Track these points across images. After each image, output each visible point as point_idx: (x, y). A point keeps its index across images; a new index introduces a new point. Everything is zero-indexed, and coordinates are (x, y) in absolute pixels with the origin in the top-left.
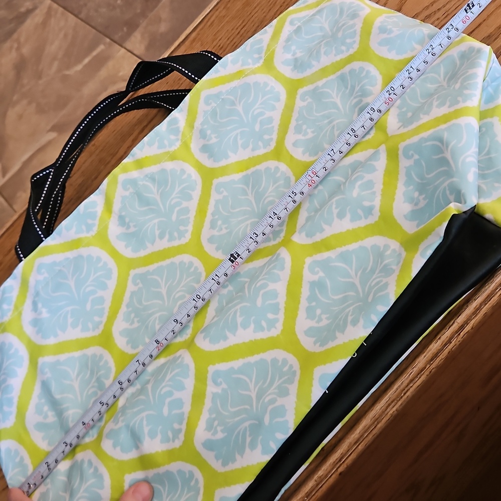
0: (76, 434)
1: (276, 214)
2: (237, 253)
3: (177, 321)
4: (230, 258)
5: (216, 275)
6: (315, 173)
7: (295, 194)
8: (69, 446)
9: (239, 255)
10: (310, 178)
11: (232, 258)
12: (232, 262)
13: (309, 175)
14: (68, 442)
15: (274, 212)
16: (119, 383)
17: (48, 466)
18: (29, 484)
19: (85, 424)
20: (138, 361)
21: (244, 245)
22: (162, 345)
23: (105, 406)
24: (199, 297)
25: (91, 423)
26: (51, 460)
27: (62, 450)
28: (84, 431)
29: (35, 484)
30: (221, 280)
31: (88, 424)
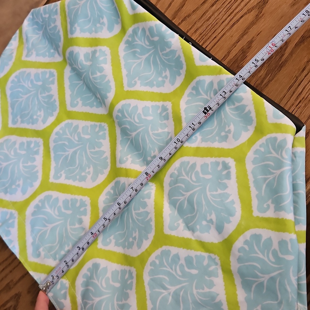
0: (86, 241)
1: (241, 77)
2: (209, 107)
3: (162, 158)
4: (204, 111)
5: (193, 124)
6: (274, 45)
7: (257, 61)
8: (81, 250)
9: (210, 108)
10: (270, 49)
11: (205, 111)
12: (205, 113)
13: (270, 47)
14: (81, 247)
15: (240, 75)
16: (118, 204)
17: (66, 264)
18: (52, 276)
19: (93, 234)
20: (132, 188)
21: (215, 101)
22: (150, 176)
23: (107, 221)
24: (179, 140)
25: (97, 233)
26: (68, 259)
27: (76, 253)
28: (92, 238)
29: (57, 276)
30: (196, 127)
31: (95, 233)
